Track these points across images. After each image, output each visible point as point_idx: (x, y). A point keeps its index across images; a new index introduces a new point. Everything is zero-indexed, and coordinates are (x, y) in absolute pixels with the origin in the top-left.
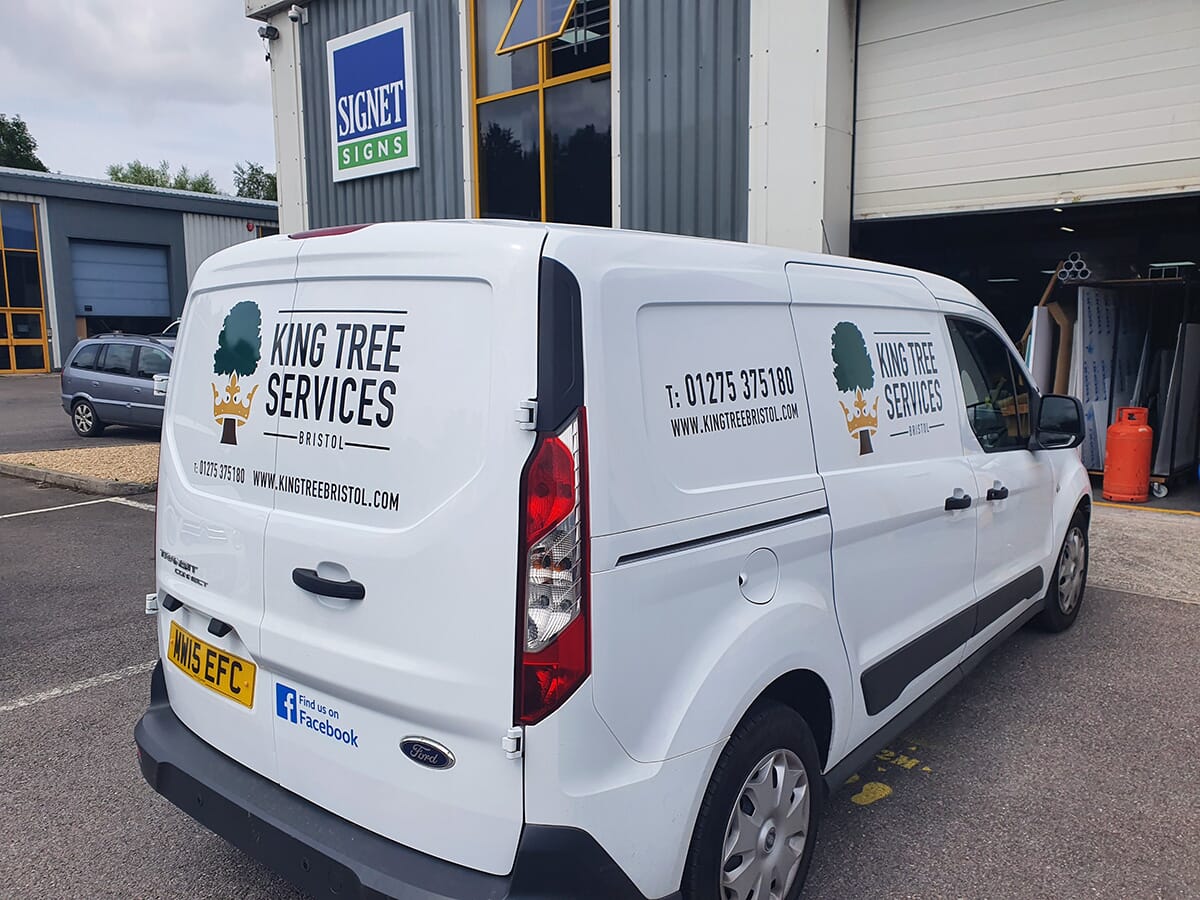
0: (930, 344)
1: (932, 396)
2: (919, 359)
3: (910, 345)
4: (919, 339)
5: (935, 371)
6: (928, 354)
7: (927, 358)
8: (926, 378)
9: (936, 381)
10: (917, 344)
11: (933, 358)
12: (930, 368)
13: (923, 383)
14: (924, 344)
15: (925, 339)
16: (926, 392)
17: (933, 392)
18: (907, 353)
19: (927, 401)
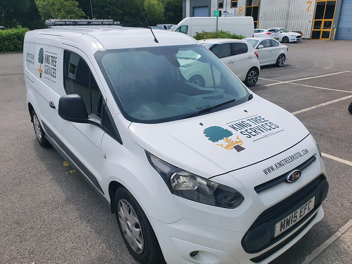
0: (56, 58)
1: (54, 73)
2: (53, 61)
3: (51, 56)
4: (54, 55)
5: (56, 66)
6: (55, 60)
7: (54, 61)
8: (53, 67)
9: (55, 69)
10: (53, 57)
11: (56, 62)
12: (54, 65)
13: (52, 68)
14: (55, 57)
15: (55, 56)
16: (52, 71)
17: (54, 72)
18: (50, 58)
19: (52, 74)
